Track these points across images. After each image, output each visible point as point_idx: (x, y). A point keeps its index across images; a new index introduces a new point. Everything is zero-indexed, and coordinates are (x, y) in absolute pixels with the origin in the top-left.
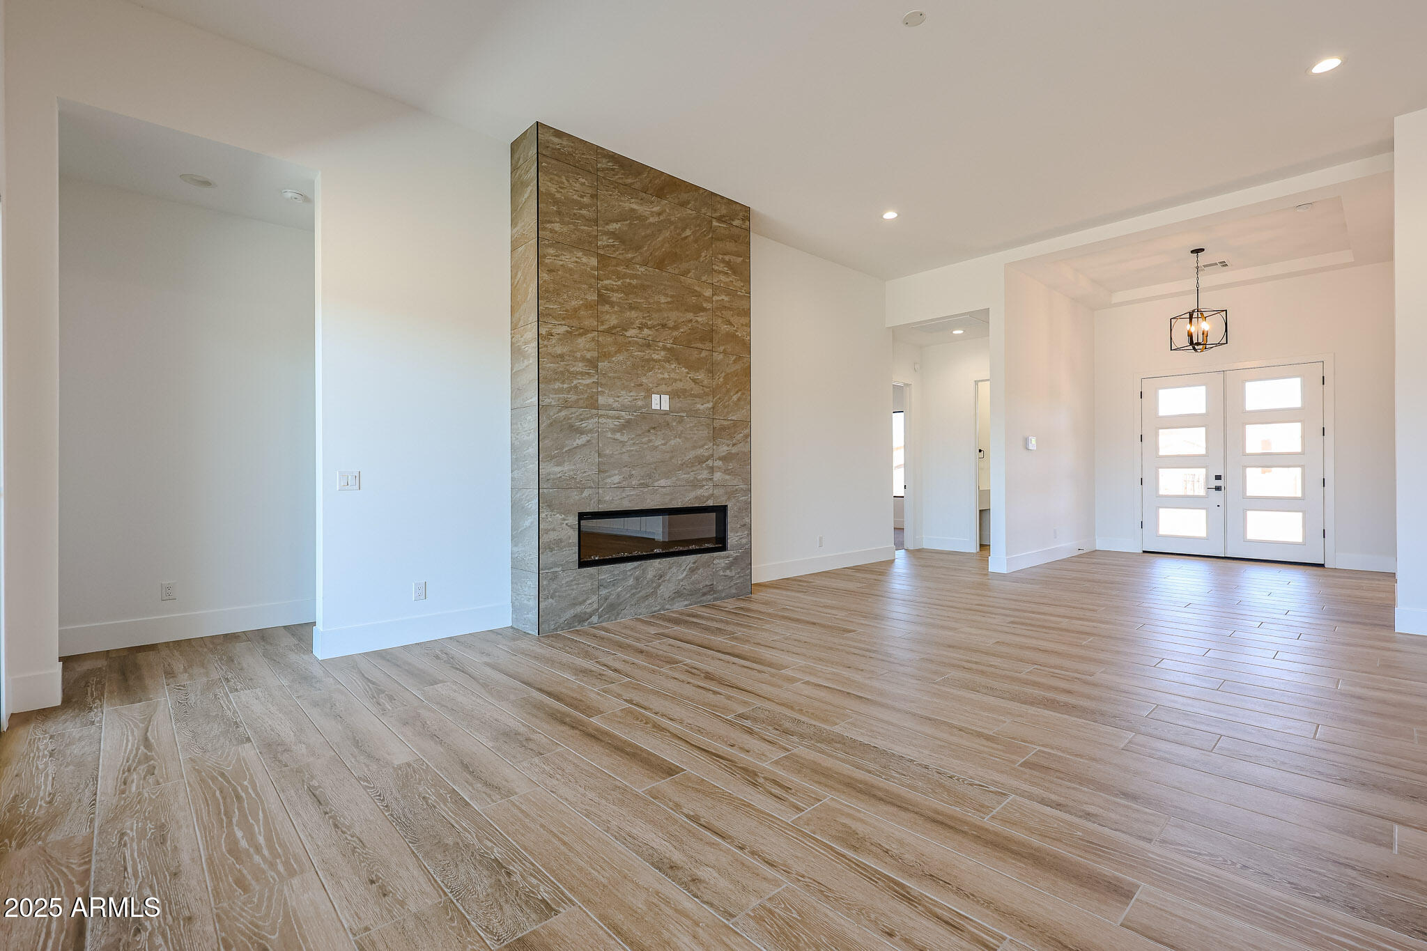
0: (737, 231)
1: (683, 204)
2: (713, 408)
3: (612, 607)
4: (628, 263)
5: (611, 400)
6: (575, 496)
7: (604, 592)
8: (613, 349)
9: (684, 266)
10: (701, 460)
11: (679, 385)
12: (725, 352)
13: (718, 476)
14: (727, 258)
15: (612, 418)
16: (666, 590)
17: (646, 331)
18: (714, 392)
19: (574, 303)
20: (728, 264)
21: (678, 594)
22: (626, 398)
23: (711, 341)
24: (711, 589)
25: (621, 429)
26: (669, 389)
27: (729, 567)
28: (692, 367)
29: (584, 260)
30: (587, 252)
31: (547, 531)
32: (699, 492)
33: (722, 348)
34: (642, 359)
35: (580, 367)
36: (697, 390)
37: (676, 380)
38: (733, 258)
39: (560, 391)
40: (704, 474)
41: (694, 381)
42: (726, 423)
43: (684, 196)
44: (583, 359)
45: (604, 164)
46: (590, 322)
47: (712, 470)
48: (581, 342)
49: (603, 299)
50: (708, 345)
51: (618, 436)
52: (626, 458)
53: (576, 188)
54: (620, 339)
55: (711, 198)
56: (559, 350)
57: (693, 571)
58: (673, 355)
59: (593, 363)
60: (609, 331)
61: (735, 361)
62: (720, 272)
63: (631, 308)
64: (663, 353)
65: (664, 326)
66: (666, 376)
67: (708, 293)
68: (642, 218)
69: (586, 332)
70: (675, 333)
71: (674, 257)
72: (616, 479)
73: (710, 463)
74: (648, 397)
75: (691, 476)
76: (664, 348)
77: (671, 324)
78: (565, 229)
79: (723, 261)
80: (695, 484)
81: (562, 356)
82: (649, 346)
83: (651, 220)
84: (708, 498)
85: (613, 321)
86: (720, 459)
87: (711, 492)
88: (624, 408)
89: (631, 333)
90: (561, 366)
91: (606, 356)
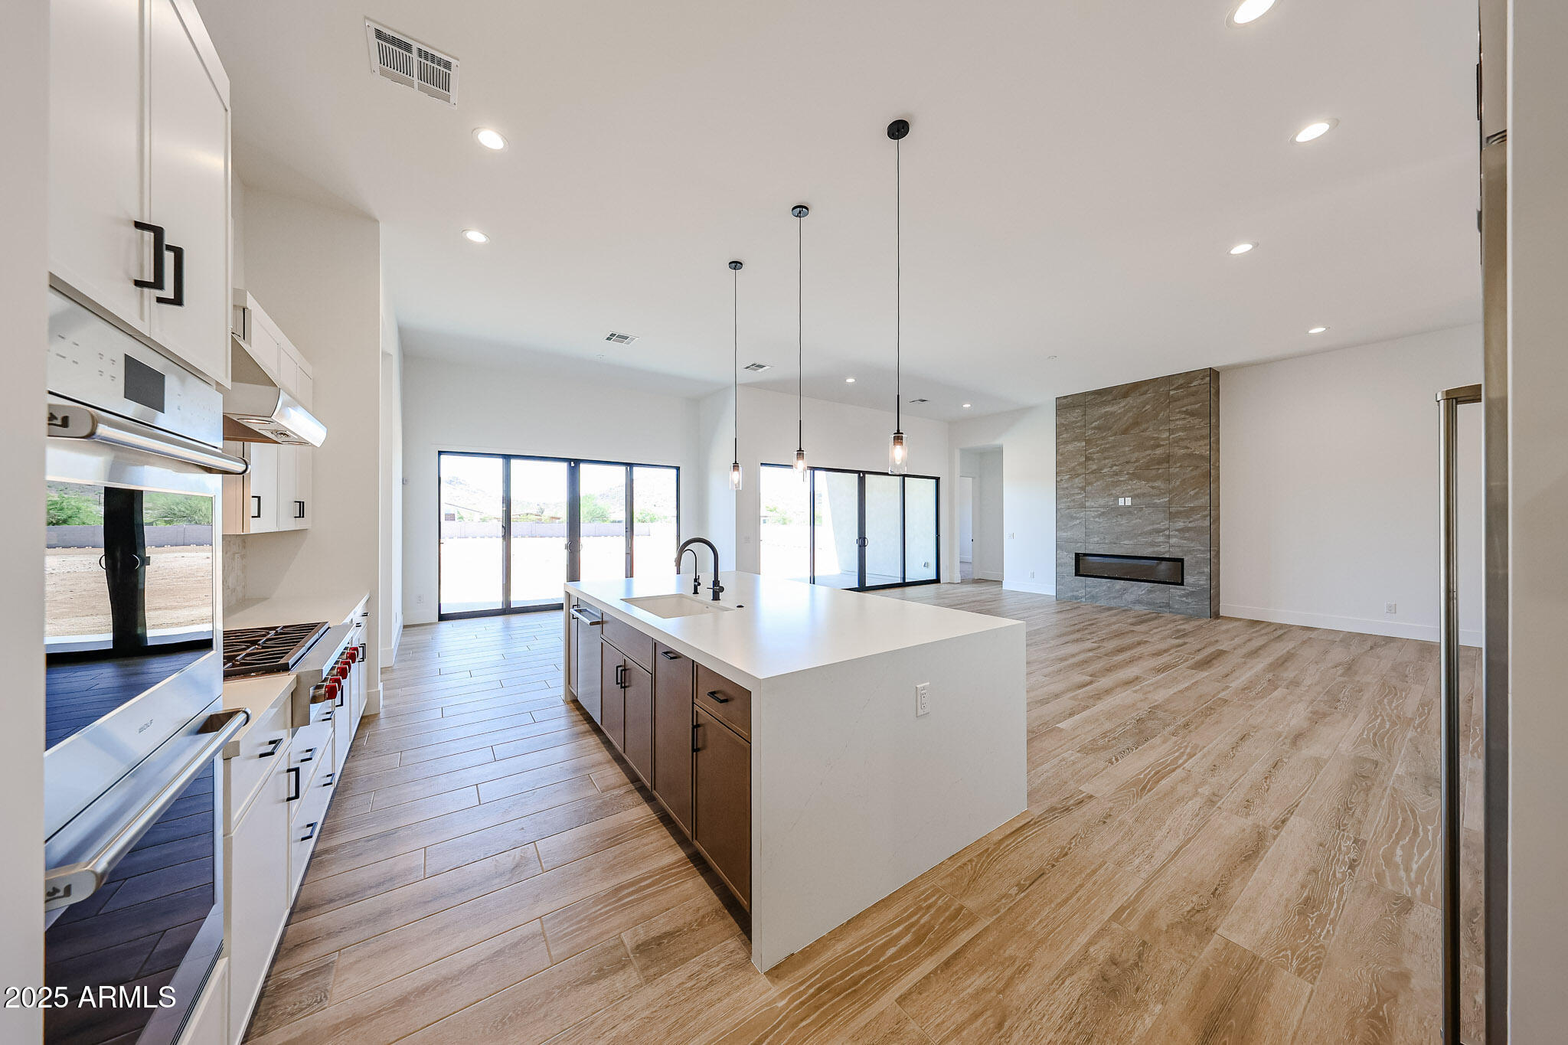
0: (1194, 389)
1: (1145, 393)
2: (1169, 501)
3: (1093, 597)
4: (1103, 438)
5: (1093, 504)
6: (1073, 545)
7: (1088, 589)
8: (1094, 480)
9: (1144, 426)
10: (1158, 531)
11: (1139, 491)
12: (1181, 466)
13: (1173, 541)
14: (1184, 409)
15: (1093, 511)
16: (1129, 597)
17: (1115, 468)
18: (1170, 492)
19: (1073, 465)
20: (1186, 412)
21: (1138, 602)
22: (1102, 502)
23: (1168, 462)
24: (1168, 605)
25: (1099, 516)
26: (1131, 494)
27: (1186, 596)
28: (1148, 480)
29: (1079, 444)
30: (1079, 441)
31: (1060, 558)
32: (1156, 549)
33: (1179, 465)
34: (1112, 482)
35: (1076, 491)
36: (1155, 491)
37: (1136, 489)
38: (1189, 407)
39: (1066, 502)
40: (1161, 539)
41: (1153, 487)
42: (1182, 509)
43: (1145, 388)
44: (1078, 487)
45: (1090, 398)
46: (1081, 471)
47: (1169, 536)
48: (1077, 480)
49: (1088, 459)
50: (1166, 465)
51: (1097, 519)
52: (1102, 530)
53: (1075, 415)
54: (1098, 475)
55: (1169, 379)
56: (1065, 486)
57: (1150, 591)
58: (1134, 476)
59: (1083, 489)
60: (1092, 472)
61: (1192, 470)
62: (1177, 420)
63: (1105, 458)
64: (1127, 476)
65: (1127, 462)
66: (1129, 487)
67: (1165, 435)
68: (1112, 413)
69: (1079, 475)
70: (1137, 464)
71: (1136, 424)
72: (1096, 539)
73: (1167, 533)
74: (1117, 498)
75: (1150, 539)
76: (1128, 474)
77: (1133, 460)
78: (1069, 435)
79: (1179, 412)
80: (1153, 544)
81: (1067, 488)
82: (1117, 475)
83: (1119, 411)
84: (1166, 552)
85: (1094, 467)
86: (1176, 530)
87: (1167, 549)
88: (1100, 507)
89: (1105, 470)
90: (1067, 492)
91: (1090, 484)
